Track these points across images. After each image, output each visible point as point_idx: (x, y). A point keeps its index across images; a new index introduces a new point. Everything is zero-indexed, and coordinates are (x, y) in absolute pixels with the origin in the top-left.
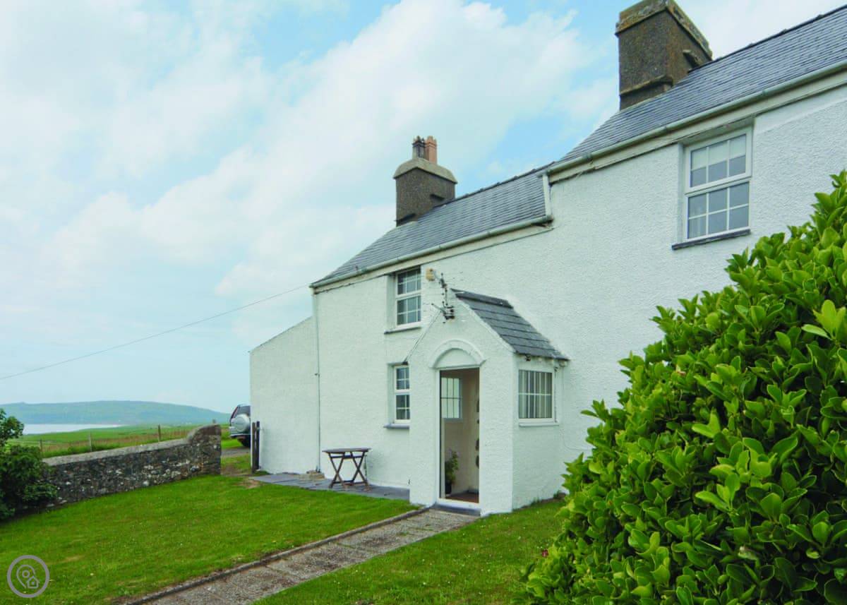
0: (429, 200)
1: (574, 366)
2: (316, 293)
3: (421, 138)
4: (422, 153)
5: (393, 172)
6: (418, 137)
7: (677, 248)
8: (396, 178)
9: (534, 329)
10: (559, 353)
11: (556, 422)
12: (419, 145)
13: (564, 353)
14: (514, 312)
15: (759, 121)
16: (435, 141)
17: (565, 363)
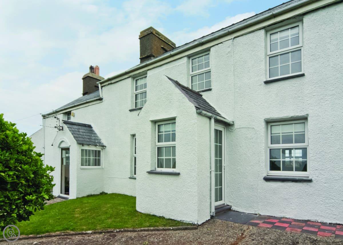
0: (94, 88)
1: (107, 148)
2: (45, 118)
3: (92, 66)
4: (93, 71)
5: (82, 77)
6: (91, 66)
7: (131, 111)
8: (83, 79)
9: (97, 135)
10: (103, 144)
11: (102, 167)
12: (91, 68)
13: (105, 144)
14: (92, 129)
15: (149, 72)
16: (99, 67)
17: (105, 147)
